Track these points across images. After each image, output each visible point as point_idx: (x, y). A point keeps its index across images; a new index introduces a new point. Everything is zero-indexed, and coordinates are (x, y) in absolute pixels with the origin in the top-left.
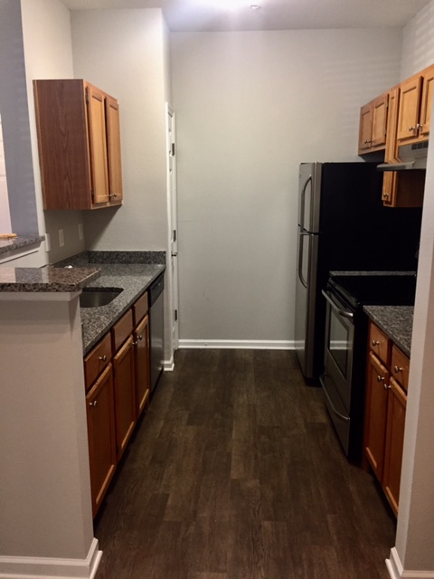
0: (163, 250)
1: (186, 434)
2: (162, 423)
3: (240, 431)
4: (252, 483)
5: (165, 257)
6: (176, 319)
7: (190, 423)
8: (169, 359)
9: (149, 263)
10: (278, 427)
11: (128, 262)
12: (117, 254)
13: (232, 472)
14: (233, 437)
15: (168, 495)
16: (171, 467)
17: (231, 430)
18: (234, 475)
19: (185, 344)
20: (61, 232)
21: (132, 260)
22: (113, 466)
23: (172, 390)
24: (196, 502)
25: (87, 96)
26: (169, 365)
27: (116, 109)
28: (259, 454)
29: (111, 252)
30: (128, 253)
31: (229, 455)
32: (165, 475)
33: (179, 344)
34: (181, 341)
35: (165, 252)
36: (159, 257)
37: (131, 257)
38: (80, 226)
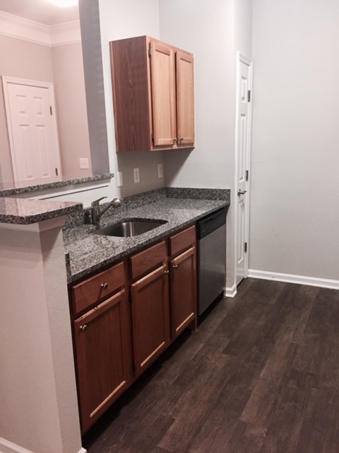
0: (227, 188)
1: (218, 362)
2: (202, 345)
3: (271, 369)
4: (259, 431)
5: (229, 195)
6: (246, 250)
7: (226, 351)
8: (231, 286)
9: (215, 199)
10: (312, 375)
11: (197, 198)
12: (189, 190)
13: (244, 413)
14: (262, 375)
15: (174, 420)
16: (189, 392)
17: (262, 367)
18: (245, 416)
19: (255, 274)
20: (136, 170)
21: (201, 196)
22: (124, 382)
23: (225, 315)
24: (195, 436)
25: (149, 50)
26: (231, 292)
27: (190, 62)
28: (280, 399)
29: (185, 189)
30: (197, 190)
31: (248, 394)
32: (180, 400)
33: (248, 273)
34: (250, 270)
35: (229, 190)
36: (224, 194)
37: (200, 193)
38: (160, 166)
